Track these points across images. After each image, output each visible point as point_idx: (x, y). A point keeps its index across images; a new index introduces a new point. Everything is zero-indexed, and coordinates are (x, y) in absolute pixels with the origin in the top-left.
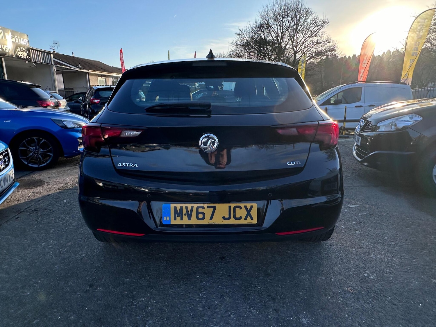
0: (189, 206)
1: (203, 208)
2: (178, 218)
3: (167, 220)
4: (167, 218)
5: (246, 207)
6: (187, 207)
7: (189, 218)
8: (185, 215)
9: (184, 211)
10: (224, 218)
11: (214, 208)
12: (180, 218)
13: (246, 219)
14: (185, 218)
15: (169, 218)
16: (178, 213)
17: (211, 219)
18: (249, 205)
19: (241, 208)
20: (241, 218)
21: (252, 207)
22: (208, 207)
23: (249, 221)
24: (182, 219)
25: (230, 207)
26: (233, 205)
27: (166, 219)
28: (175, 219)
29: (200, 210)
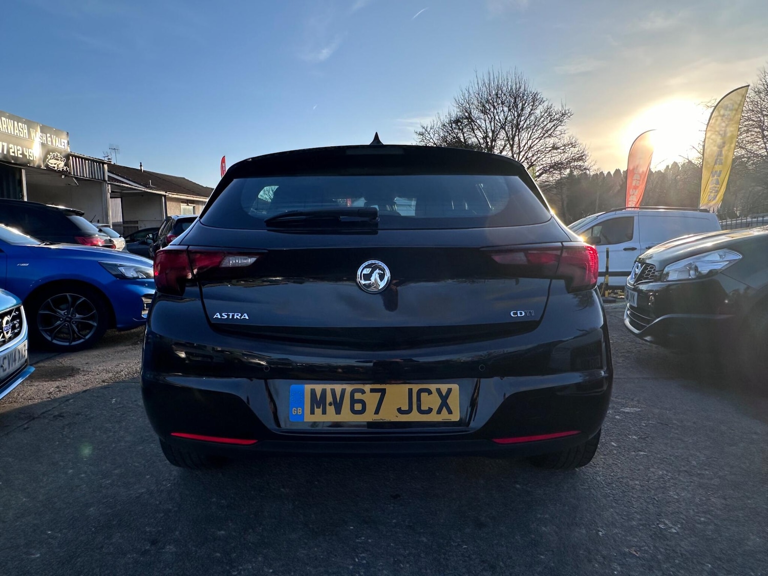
0: (338, 388)
1: (363, 392)
2: (318, 411)
3: (299, 414)
4: (299, 411)
5: (439, 391)
6: (333, 391)
7: (338, 411)
8: (330, 404)
9: (329, 399)
10: (400, 411)
11: (383, 392)
12: (320, 410)
13: (439, 412)
14: (331, 410)
15: (301, 411)
16: (318, 402)
17: (377, 412)
18: (444, 388)
19: (430, 392)
20: (430, 411)
21: (449, 391)
22: (372, 391)
23: (444, 416)
24: (324, 412)
25: (410, 391)
26: (416, 388)
27: (295, 411)
28: (312, 412)
29: (358, 396)
